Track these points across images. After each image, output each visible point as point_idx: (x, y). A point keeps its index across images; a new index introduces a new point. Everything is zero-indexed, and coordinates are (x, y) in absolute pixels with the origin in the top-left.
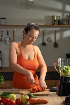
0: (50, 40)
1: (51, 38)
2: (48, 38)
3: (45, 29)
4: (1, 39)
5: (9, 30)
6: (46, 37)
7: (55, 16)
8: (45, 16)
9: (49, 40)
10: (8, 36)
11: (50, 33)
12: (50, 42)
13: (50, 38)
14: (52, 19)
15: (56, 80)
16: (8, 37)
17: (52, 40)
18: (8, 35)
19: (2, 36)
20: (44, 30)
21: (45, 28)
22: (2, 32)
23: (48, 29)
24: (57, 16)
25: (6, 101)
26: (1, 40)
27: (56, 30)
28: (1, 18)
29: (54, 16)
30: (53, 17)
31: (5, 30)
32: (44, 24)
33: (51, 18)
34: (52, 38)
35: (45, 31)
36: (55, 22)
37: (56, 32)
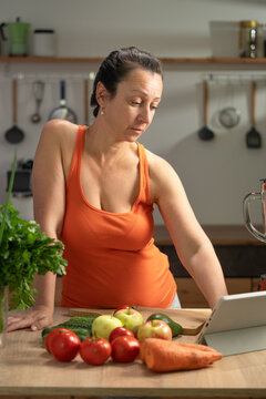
0: (231, 120)
1: (234, 110)
2: (224, 112)
3: (211, 76)
4: (37, 115)
5: (66, 76)
6: (214, 109)
7: (253, 24)
8: (213, 24)
9: (226, 119)
10: (63, 102)
11: (231, 90)
12: (230, 125)
13: (231, 113)
14: (241, 35)
15: (252, 277)
16: (63, 107)
17: (239, 119)
18: (63, 97)
19: (39, 102)
20: (207, 77)
21: (210, 72)
22: (41, 84)
23: (223, 77)
24: (260, 22)
25: (96, 350)
26: (36, 118)
27: (256, 78)
28: (38, 31)
29: (249, 22)
30: (244, 25)
31: (52, 78)
32: (206, 54)
33: (237, 29)
34: (238, 112)
35: (211, 84)
36: (253, 47)
37: (254, 86)
